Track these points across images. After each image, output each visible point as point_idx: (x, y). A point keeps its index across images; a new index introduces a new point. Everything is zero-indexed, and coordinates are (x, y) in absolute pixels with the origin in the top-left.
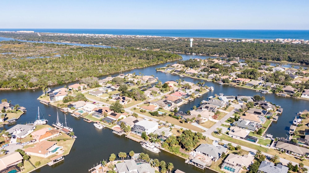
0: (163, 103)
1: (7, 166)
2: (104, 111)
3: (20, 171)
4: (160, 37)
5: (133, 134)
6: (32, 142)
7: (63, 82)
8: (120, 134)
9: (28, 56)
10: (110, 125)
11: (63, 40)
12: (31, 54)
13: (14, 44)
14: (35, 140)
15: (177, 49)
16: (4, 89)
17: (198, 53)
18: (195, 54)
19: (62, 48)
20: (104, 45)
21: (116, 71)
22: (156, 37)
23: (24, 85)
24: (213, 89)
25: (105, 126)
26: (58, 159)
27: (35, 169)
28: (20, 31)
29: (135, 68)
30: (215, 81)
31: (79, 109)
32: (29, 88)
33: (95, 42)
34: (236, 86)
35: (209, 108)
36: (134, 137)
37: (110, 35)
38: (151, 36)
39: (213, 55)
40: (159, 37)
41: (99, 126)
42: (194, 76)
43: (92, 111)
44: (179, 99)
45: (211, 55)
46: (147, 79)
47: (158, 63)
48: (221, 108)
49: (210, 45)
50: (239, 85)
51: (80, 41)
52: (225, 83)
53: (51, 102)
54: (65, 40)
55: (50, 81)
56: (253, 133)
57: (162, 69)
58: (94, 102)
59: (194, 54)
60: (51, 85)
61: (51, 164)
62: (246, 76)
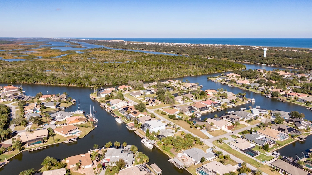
0: (186, 108)
1: (37, 137)
2: (129, 109)
3: (44, 142)
4: (240, 46)
5: (141, 130)
6: (63, 125)
7: (117, 83)
8: (131, 129)
9: (106, 61)
10: (128, 121)
11: (141, 48)
12: (109, 59)
13: (102, 51)
14: (66, 124)
15: (247, 59)
16: (71, 85)
17: (270, 63)
18: (266, 65)
19: (137, 55)
20: (175, 54)
21: (167, 77)
22: (234, 45)
23: (86, 84)
24: (253, 101)
25: (124, 121)
26: (73, 140)
27: (54, 143)
28: (113, 40)
29: (188, 76)
30: (264, 94)
31: (113, 105)
32: (89, 86)
33: (168, 50)
34: (284, 101)
35: (229, 118)
36: (141, 133)
37: (188, 44)
38: (229, 45)
39: (287, 67)
40: (238, 46)
41: (119, 121)
42: (243, 87)
43: (122, 108)
44: (206, 107)
45: (284, 67)
46: (190, 86)
47: (215, 72)
48: (245, 120)
49: (290, 55)
50: (290, 100)
51: (156, 50)
52: (273, 97)
53: (97, 98)
54: (143, 48)
55: (106, 82)
56: (259, 147)
57: (214, 78)
58: (129, 101)
59: (264, 64)
60: (107, 85)
61: (66, 142)
62: (306, 91)
